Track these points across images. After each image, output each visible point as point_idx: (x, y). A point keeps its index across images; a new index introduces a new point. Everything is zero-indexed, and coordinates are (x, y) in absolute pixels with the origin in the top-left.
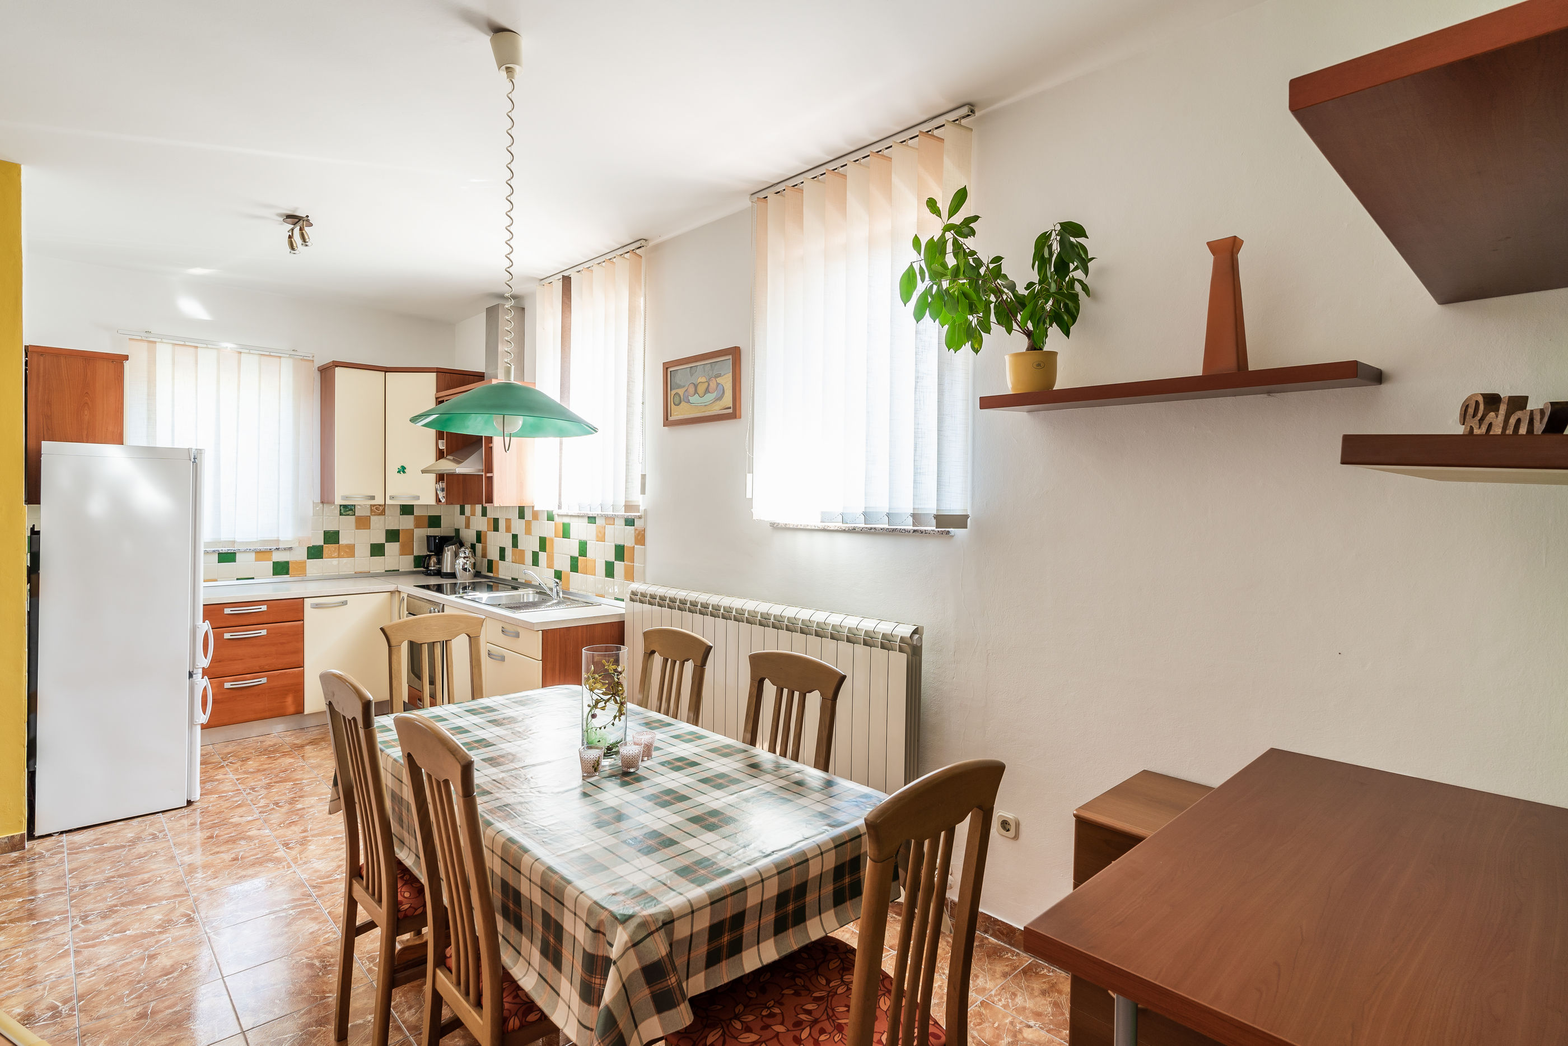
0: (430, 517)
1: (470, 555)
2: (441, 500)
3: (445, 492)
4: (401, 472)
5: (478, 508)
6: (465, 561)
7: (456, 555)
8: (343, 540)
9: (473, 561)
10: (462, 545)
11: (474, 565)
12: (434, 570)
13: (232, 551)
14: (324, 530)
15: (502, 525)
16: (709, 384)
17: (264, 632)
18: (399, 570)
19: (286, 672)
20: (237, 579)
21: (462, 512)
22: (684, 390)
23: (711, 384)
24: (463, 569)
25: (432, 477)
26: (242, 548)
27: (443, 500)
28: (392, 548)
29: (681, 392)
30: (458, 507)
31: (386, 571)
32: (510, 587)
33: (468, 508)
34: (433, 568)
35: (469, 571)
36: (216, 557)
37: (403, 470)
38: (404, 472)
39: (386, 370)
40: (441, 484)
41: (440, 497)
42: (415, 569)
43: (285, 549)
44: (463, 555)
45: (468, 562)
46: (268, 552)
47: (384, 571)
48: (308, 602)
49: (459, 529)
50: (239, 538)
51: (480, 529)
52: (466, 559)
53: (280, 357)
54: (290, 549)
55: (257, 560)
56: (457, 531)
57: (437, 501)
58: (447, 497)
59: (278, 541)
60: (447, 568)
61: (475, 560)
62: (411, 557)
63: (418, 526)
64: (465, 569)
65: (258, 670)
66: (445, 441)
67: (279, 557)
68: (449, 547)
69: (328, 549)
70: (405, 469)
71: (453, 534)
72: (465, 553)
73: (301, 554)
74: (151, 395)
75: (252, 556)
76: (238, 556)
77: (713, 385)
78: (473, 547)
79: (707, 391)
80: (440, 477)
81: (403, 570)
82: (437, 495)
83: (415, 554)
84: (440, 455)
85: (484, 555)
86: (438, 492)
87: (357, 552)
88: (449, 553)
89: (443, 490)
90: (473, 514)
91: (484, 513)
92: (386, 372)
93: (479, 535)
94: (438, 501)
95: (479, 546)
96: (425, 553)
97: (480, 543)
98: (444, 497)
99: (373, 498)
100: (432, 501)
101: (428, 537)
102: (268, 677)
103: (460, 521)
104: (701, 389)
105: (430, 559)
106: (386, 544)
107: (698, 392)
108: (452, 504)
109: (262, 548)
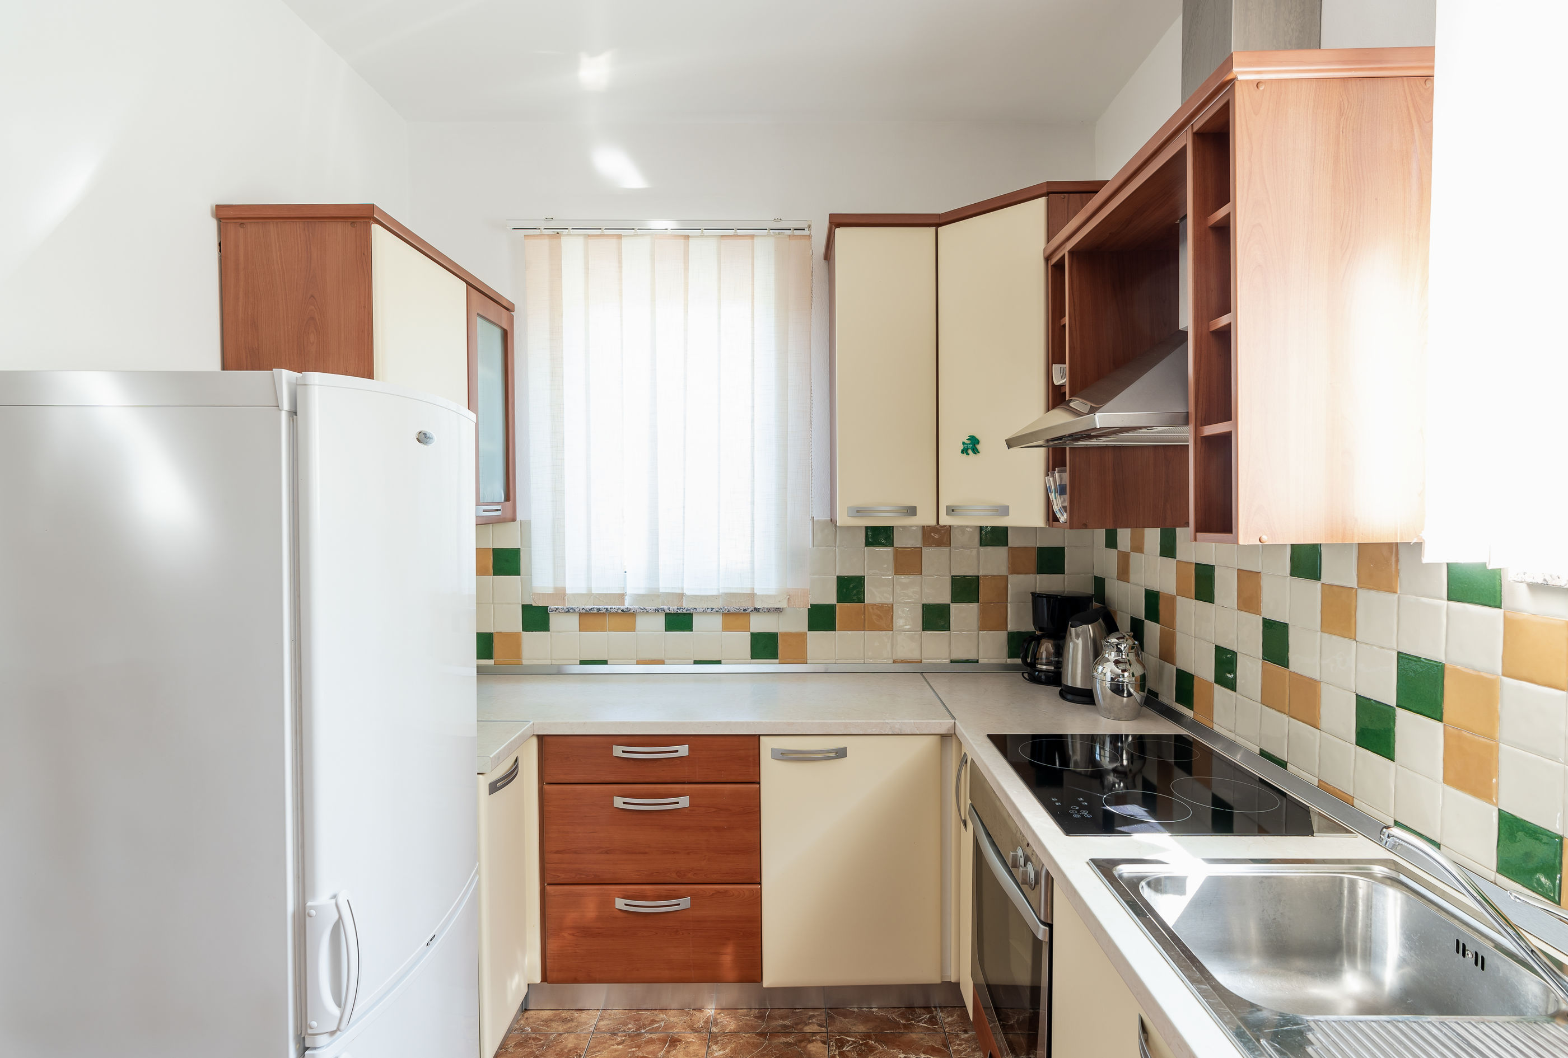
0: (1041, 551)
1: (1132, 656)
2: (1058, 515)
3: (1067, 497)
4: (970, 451)
5: (1153, 536)
6: (1120, 671)
7: (1097, 653)
8: (873, 595)
9: (1138, 670)
10: (1111, 627)
11: (1142, 682)
12: (1047, 671)
13: (685, 611)
14: (838, 574)
15: (1226, 585)
17: (684, 802)
18: (977, 661)
19: (726, 891)
20: (696, 662)
21: (1111, 542)
24: (1113, 690)
25: (1037, 457)
26: (701, 606)
27: (1063, 518)
28: (964, 614)
30: (1100, 534)
31: (952, 662)
33: (1124, 536)
34: (1044, 667)
35: (1130, 694)
36: (661, 620)
37: (972, 446)
38: (976, 451)
39: (937, 222)
40: (1057, 475)
41: (1056, 508)
42: (1009, 661)
43: (769, 610)
44: (1112, 656)
45: (1126, 674)
46: (742, 613)
47: (948, 661)
48: (767, 745)
49: (1103, 580)
50: (691, 588)
51: (1156, 587)
52: (1122, 667)
53: (752, 236)
54: (778, 610)
55: (726, 628)
56: (1100, 583)
57: (1048, 520)
58: (1072, 509)
59: (752, 595)
60: (1075, 676)
61: (1144, 667)
62: (1002, 636)
63: (1015, 569)
64: (1118, 691)
65: (673, 878)
66: (1067, 366)
67: (760, 624)
68: (1080, 629)
69: (843, 610)
70: (978, 442)
71: (1090, 590)
72: (1119, 650)
73: (798, 622)
74: (555, 332)
75: (717, 621)
76: (696, 620)
78: (1137, 629)
80: (1056, 459)
81: (986, 661)
82: (1049, 503)
83: (1011, 627)
84: (1057, 398)
85: (1167, 654)
86: (1052, 496)
87: (899, 622)
88: (1080, 642)
89: (1062, 490)
90: (1138, 547)
91: (1168, 549)
92: (938, 225)
93: (1152, 598)
94: (1051, 517)
95: (1152, 630)
96: (1029, 627)
97: (1157, 621)
98: (1064, 508)
99: (912, 511)
100: (1037, 519)
101: (1036, 597)
102: (694, 897)
103: (1106, 562)
105: (1038, 645)
106: (954, 607)
108: (1085, 526)
109: (733, 607)
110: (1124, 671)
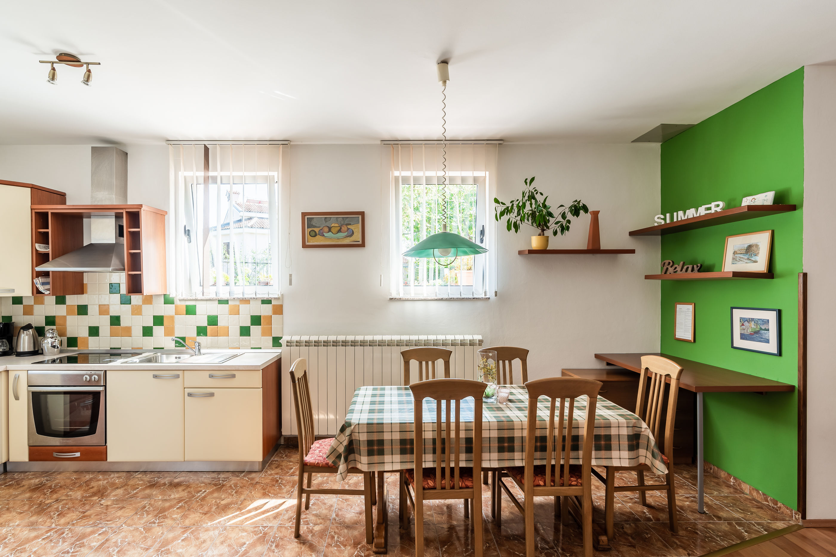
2: (43, 292)
6: (54, 340)
16: (341, 228)
22: (319, 229)
23: (343, 228)
24: (52, 347)
27: (47, 292)
29: (317, 230)
30: (8, 300)
32: (109, 355)
35: (58, 348)
40: (40, 279)
41: (41, 290)
44: (50, 336)
45: (56, 341)
52: (54, 338)
58: (53, 290)
64: (54, 347)
77: (344, 228)
79: (340, 231)
82: (35, 288)
85: (62, 335)
86: (38, 286)
90: (39, 303)
93: (51, 319)
94: (36, 292)
98: (47, 289)
104: (334, 230)
107: (332, 231)
110: (55, 340)
